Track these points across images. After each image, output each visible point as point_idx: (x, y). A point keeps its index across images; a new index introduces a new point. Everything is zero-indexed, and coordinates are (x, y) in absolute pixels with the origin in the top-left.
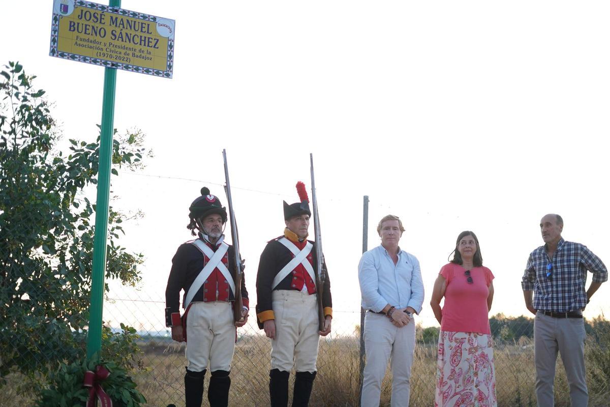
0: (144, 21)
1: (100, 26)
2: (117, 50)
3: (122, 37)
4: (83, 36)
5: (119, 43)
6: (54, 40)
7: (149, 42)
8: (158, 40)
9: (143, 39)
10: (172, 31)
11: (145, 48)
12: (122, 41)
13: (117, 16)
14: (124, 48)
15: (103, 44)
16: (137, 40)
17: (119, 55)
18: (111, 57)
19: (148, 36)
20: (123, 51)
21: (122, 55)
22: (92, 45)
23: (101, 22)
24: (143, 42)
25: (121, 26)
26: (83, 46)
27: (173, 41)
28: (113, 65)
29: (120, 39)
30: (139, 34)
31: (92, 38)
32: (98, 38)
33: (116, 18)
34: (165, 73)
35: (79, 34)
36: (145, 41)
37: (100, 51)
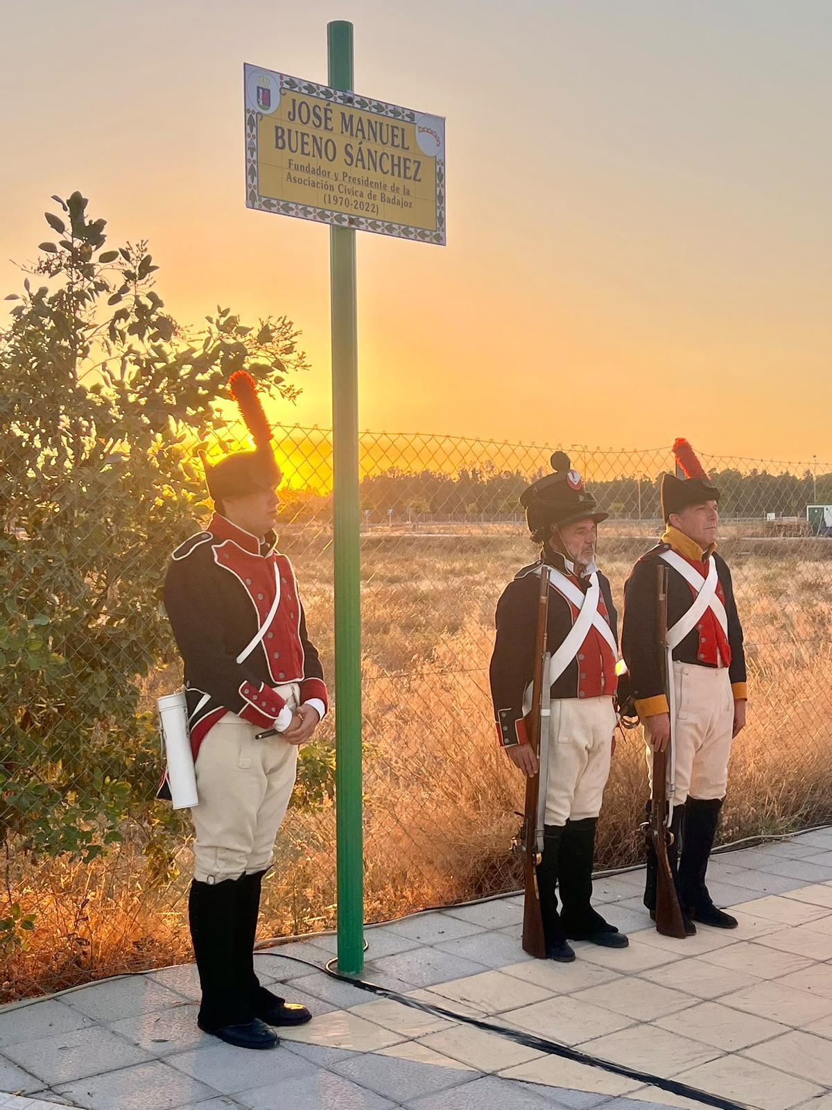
0: (395, 123)
1: (326, 135)
2: (358, 188)
3: (362, 160)
4: (299, 159)
5: (356, 172)
6: (251, 172)
7: (405, 168)
8: (419, 163)
9: (396, 162)
10: (440, 142)
11: (400, 182)
12: (364, 167)
13: (353, 112)
14: (367, 183)
15: (332, 175)
16: (387, 165)
17: (359, 199)
18: (347, 204)
19: (404, 154)
20: (366, 190)
21: (365, 199)
22: (314, 178)
23: (326, 128)
24: (396, 168)
25: (360, 134)
26: (301, 181)
27: (443, 164)
28: (351, 221)
29: (360, 164)
30: (390, 150)
31: (314, 162)
32: (324, 164)
33: (351, 117)
34: (434, 233)
35: (292, 156)
36: (399, 165)
37: (328, 192)
